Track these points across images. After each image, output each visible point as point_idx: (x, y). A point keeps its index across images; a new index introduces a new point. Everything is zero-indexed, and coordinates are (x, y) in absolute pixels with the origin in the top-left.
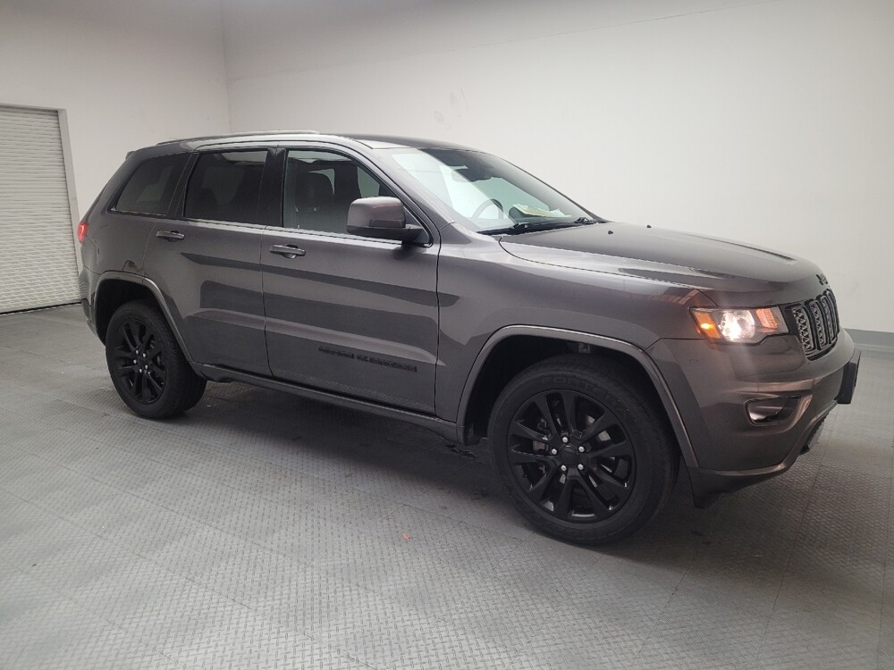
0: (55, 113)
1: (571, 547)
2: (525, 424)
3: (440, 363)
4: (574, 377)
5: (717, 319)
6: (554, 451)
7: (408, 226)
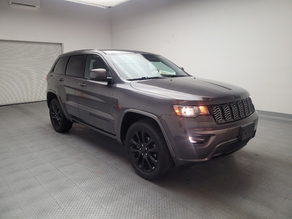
0: (61, 44)
1: (145, 180)
2: (134, 140)
3: (114, 120)
4: (143, 126)
5: (180, 109)
6: (140, 149)
7: (108, 78)
